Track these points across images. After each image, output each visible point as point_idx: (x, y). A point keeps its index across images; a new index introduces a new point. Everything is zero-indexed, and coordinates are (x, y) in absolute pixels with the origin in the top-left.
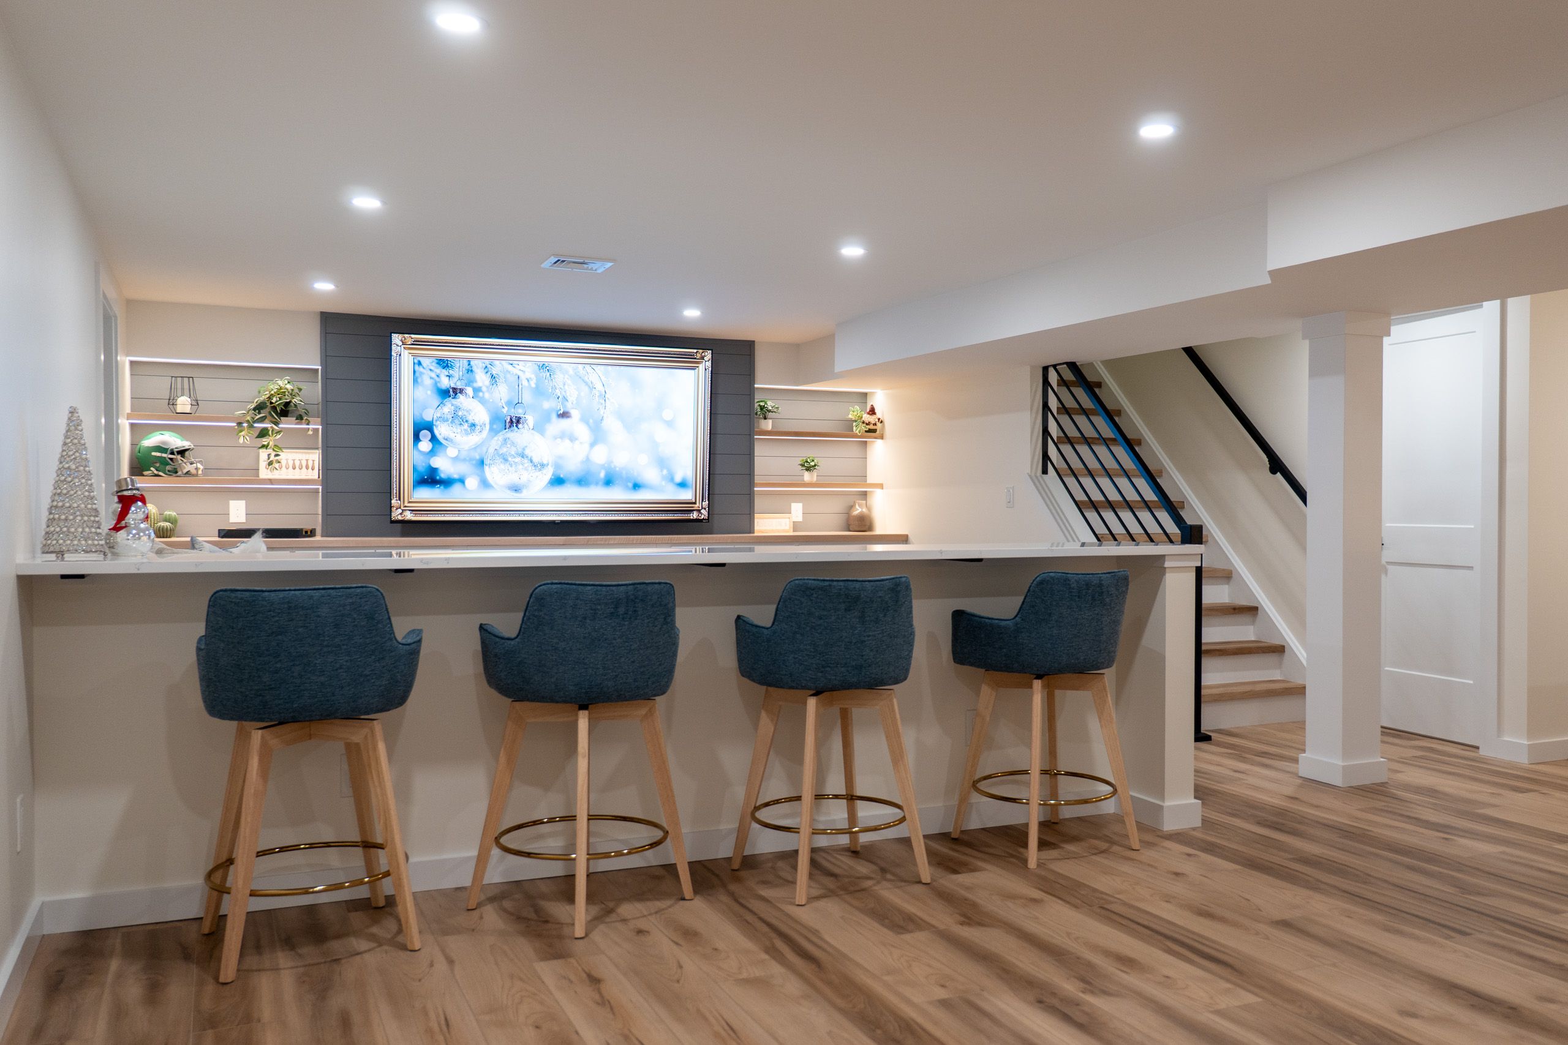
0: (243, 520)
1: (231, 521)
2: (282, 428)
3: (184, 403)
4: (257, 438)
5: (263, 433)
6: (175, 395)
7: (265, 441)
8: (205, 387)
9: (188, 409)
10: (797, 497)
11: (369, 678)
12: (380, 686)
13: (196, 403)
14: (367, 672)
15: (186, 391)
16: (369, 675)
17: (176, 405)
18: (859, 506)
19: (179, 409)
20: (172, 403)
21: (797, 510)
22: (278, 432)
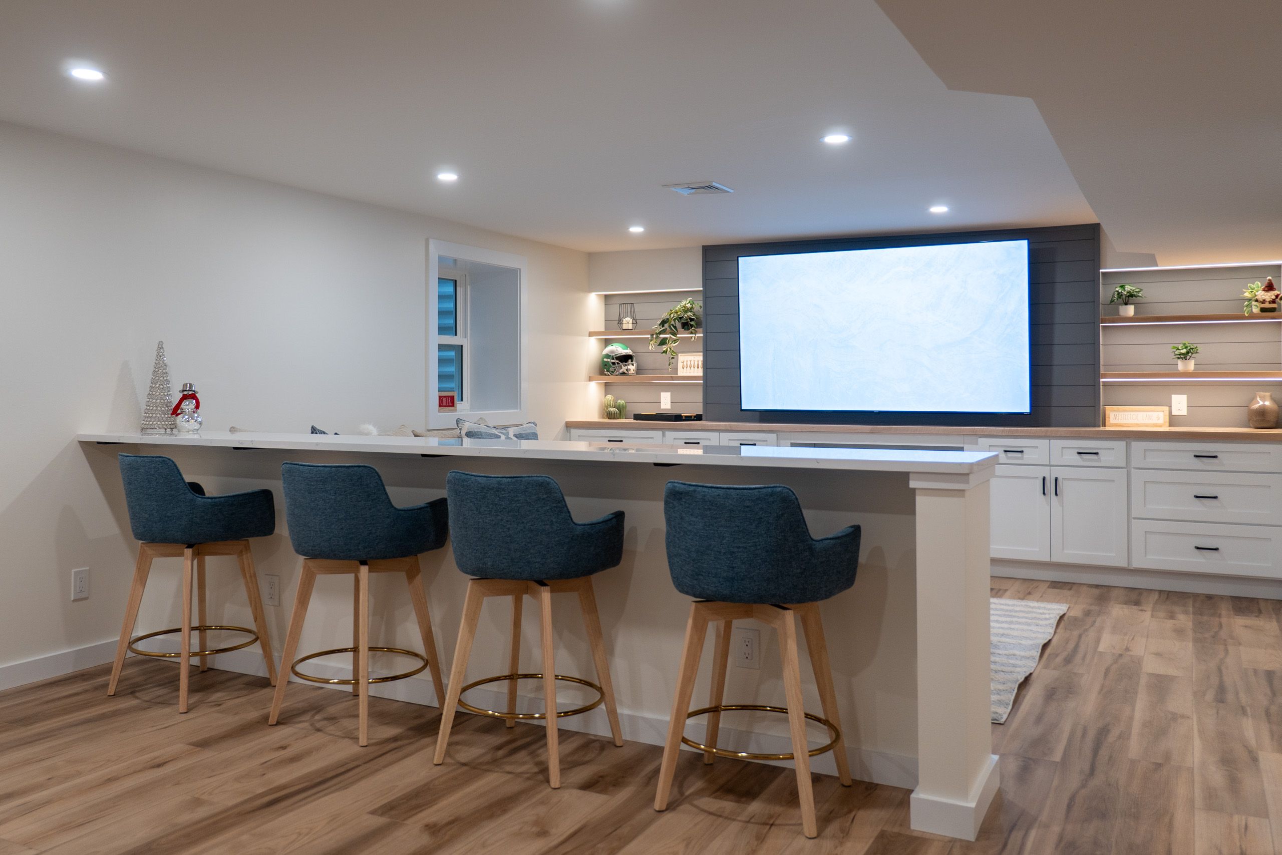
0: (669, 407)
1: (662, 408)
2: (679, 337)
3: (628, 323)
4: (658, 345)
5: (663, 342)
6: (622, 317)
7: (664, 348)
8: (642, 310)
9: (630, 326)
10: (1179, 388)
11: (170, 518)
12: (181, 525)
13: (635, 322)
14: (169, 514)
15: (629, 314)
16: (171, 517)
17: (623, 324)
18: (1260, 397)
19: (625, 327)
20: (620, 322)
21: (1180, 404)
22: (675, 341)
